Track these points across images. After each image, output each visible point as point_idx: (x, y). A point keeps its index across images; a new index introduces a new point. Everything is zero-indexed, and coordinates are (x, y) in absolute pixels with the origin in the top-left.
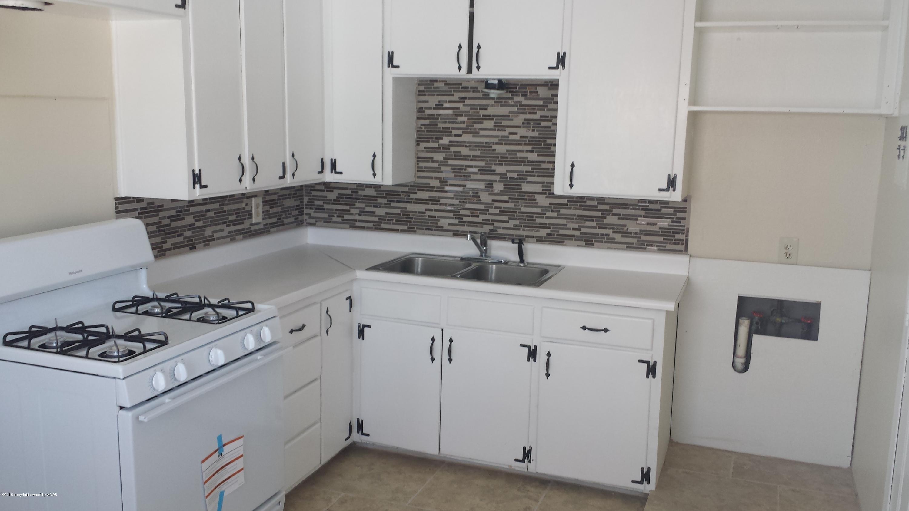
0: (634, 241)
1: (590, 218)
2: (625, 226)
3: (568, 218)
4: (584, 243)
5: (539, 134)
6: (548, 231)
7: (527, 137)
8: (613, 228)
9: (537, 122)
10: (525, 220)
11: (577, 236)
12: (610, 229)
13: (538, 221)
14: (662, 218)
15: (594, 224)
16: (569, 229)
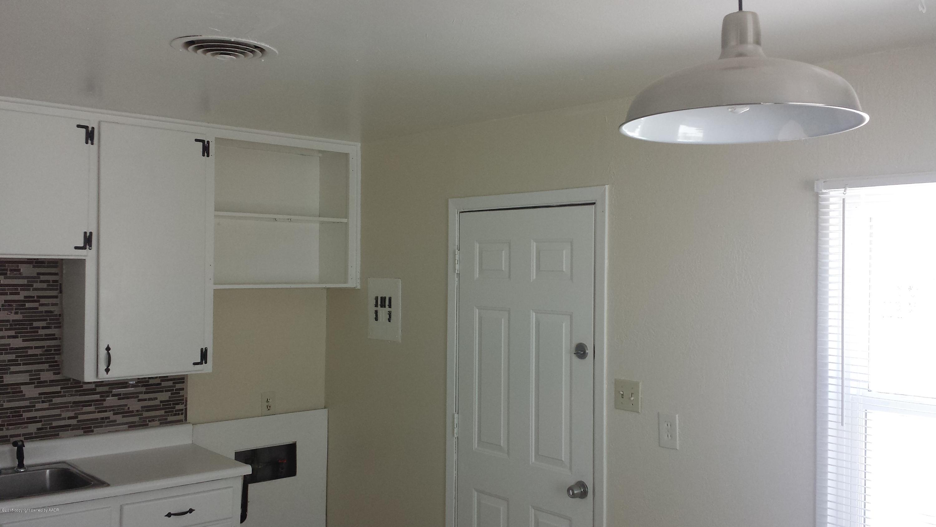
0: (136, 419)
1: (87, 403)
2: (126, 405)
3: (64, 406)
4: (81, 432)
5: (24, 317)
6: (39, 425)
7: (8, 321)
8: (113, 410)
9: (21, 305)
10: (9, 417)
11: (74, 425)
12: (110, 411)
13: (26, 415)
14: (162, 391)
15: (92, 408)
16: (64, 419)
